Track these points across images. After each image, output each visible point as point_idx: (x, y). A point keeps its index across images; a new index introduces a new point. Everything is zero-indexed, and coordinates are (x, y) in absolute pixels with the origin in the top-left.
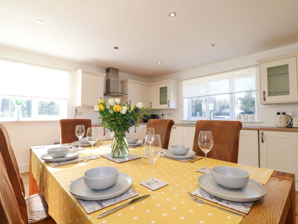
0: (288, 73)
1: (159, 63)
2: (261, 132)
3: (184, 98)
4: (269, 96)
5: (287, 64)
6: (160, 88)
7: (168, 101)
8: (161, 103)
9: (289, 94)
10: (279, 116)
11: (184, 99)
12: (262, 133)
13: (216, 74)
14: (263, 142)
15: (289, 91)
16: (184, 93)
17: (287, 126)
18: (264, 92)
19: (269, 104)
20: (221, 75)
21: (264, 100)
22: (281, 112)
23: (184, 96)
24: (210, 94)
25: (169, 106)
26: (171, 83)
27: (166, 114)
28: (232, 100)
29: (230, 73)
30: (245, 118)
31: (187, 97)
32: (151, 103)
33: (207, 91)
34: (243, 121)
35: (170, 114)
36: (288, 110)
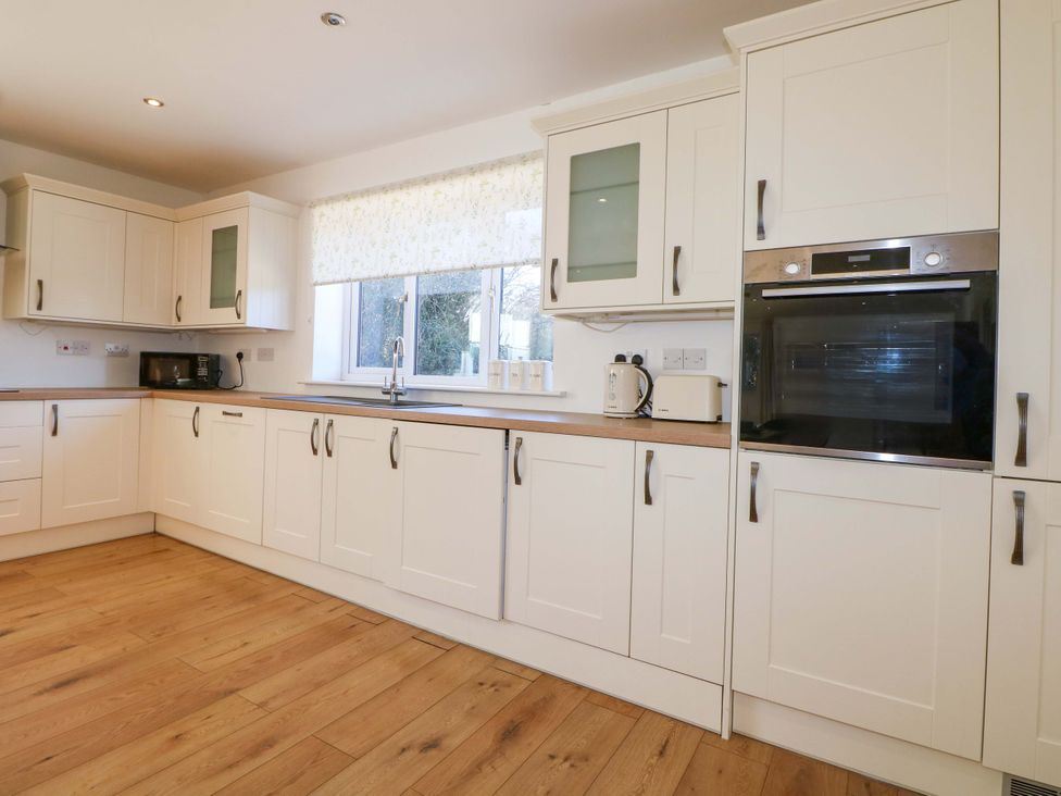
0: (638, 182)
1: (153, 103)
2: (514, 434)
3: (315, 285)
4: (570, 279)
5: (636, 142)
6: (214, 232)
7: (240, 292)
8: (216, 302)
9: (633, 274)
11: (317, 288)
12: (520, 442)
14: (518, 481)
15: (635, 263)
17: (636, 411)
18: (555, 263)
19: (584, 319)
20: (445, 188)
21: (554, 297)
22: (629, 351)
23: (317, 275)
24: (402, 270)
25: (239, 316)
26: (252, 214)
27: (250, 351)
28: (492, 298)
29: (475, 181)
30: (515, 375)
31: (326, 280)
32: (180, 298)
33: (393, 256)
34: (507, 389)
35: (266, 355)
36: (652, 344)
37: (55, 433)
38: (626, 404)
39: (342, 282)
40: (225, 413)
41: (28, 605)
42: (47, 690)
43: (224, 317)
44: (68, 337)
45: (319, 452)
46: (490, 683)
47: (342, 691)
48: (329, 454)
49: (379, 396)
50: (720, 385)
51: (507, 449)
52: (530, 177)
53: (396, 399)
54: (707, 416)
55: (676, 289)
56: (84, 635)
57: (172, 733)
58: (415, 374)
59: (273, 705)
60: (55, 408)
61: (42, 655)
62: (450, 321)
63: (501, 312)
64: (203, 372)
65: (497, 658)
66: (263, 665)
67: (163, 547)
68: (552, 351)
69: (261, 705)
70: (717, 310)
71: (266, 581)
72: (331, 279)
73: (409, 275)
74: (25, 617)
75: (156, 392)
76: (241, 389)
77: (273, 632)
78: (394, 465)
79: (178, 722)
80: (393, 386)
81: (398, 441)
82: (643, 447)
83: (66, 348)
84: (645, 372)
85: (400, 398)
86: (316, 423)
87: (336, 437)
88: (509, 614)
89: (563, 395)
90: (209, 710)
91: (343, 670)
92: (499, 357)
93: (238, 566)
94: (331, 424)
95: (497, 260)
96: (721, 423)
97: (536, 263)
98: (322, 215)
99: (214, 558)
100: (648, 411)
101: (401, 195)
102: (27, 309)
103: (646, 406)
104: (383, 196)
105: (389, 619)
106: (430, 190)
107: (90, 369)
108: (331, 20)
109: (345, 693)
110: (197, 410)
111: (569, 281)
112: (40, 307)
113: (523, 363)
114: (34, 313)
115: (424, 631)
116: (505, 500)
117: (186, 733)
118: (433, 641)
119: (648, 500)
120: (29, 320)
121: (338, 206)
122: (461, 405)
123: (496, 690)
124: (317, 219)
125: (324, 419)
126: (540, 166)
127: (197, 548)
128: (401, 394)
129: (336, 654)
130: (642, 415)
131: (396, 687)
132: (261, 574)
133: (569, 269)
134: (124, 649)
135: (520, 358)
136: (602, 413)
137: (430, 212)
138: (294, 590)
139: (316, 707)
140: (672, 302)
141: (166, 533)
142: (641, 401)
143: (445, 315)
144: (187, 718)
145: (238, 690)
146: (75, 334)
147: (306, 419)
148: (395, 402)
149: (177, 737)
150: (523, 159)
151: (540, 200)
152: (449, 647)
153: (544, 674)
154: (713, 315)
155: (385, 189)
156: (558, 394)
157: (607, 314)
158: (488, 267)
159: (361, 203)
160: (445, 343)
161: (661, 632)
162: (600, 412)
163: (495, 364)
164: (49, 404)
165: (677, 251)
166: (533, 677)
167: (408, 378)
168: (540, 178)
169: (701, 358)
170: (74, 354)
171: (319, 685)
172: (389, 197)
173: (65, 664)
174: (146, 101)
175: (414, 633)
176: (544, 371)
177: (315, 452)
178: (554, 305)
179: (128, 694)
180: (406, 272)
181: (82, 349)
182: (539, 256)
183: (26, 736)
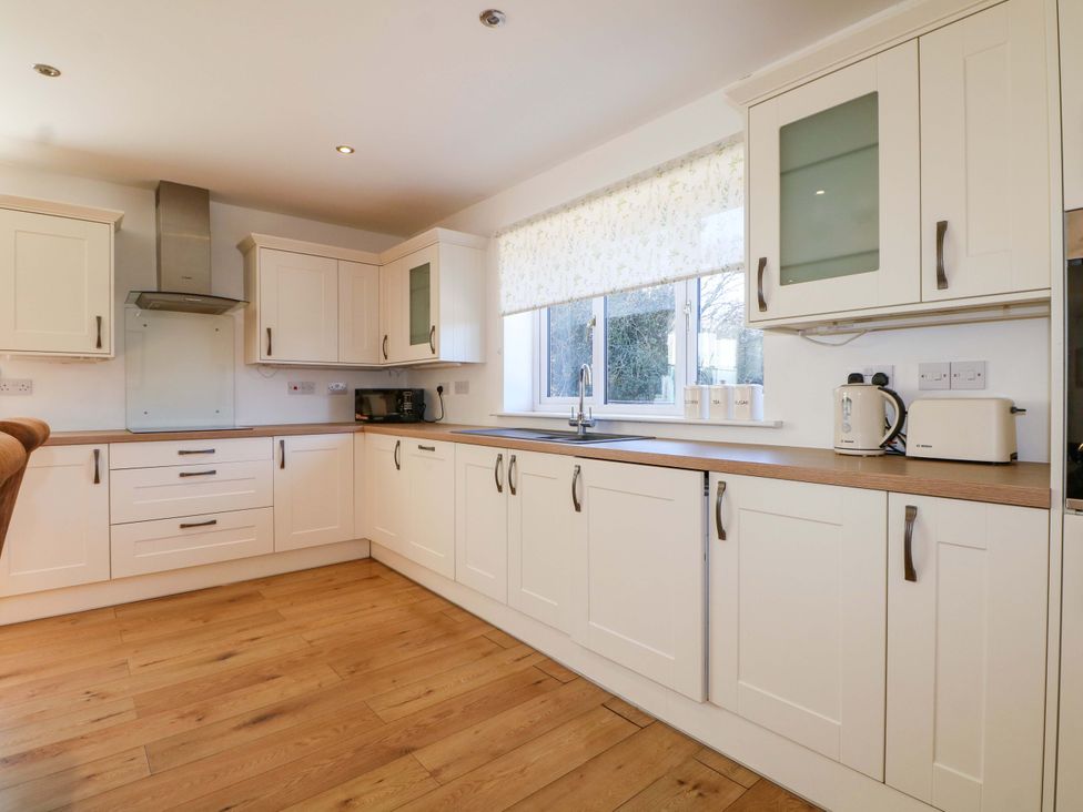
0: (877, 144)
1: (345, 150)
2: (715, 478)
3: (503, 315)
4: (783, 282)
5: (872, 90)
6: (412, 272)
7: (434, 328)
8: (414, 340)
9: (876, 267)
10: (856, 392)
11: (505, 318)
12: (723, 487)
13: (609, 191)
14: (722, 535)
15: (878, 251)
16: (503, 292)
17: (882, 446)
18: (763, 263)
19: (803, 330)
20: (629, 196)
21: (762, 305)
22: (868, 368)
23: (505, 305)
24: (587, 292)
25: (433, 351)
26: (442, 249)
27: (448, 384)
28: (687, 315)
29: (663, 183)
30: (717, 402)
31: (513, 309)
32: (386, 337)
33: (577, 278)
34: (707, 419)
35: (462, 388)
36: (903, 358)
37: (283, 466)
38: (867, 438)
39: (528, 310)
40: (421, 447)
41: (253, 627)
42: (245, 725)
43: (420, 353)
44: (297, 378)
45: (504, 489)
46: (692, 783)
47: (520, 768)
48: (513, 491)
49: (566, 427)
50: (1014, 410)
51: (707, 494)
52: (728, 168)
53: (584, 432)
54: (994, 455)
55: (942, 280)
56: (289, 665)
57: (341, 796)
58: (606, 403)
59: (447, 775)
60: (282, 443)
61: (250, 684)
62: (652, 345)
63: (698, 331)
64: (408, 406)
65: (702, 747)
66: (443, 720)
67: (376, 573)
68: (762, 371)
69: (435, 773)
70: (1006, 306)
71: (459, 617)
72: (518, 309)
73: (594, 296)
74: (248, 640)
75: (367, 427)
76: (442, 421)
77: (459, 679)
78: (578, 508)
79: (351, 783)
80: (581, 416)
81: (581, 481)
82: (900, 502)
83: (295, 388)
84: (894, 394)
85: (588, 430)
86: (500, 458)
87: (519, 475)
88: (716, 696)
89: (779, 426)
90: (384, 772)
91: (524, 737)
92: (697, 383)
93: (437, 599)
94: (514, 460)
95: (691, 270)
96: (1014, 464)
97: (738, 268)
98: (508, 243)
99: (417, 588)
100: (899, 446)
101: (583, 211)
102: (260, 355)
103: (897, 440)
104: (565, 215)
105: (578, 677)
106: (613, 200)
107: (316, 407)
108: (489, 17)
109: (522, 771)
110: (398, 443)
111: (782, 284)
112: (269, 353)
113: (726, 388)
114: (265, 358)
115: (615, 698)
116: (706, 557)
117: (357, 798)
118: (626, 714)
119: (910, 575)
120: (264, 365)
121: (521, 232)
122: (654, 438)
123: (700, 795)
124: (502, 249)
125: (507, 454)
126: (739, 152)
127: (404, 577)
128: (589, 426)
129: (516, 717)
130: (892, 451)
131: (580, 771)
132: (456, 610)
133: (782, 268)
134: (320, 685)
135: (723, 382)
136: (832, 447)
137: (615, 226)
138: (484, 631)
139: (492, 784)
140: (934, 297)
141: (381, 560)
142: (889, 433)
143: (646, 339)
144: (360, 778)
145: (414, 749)
146: (302, 375)
147: (490, 454)
148: (582, 435)
149: (347, 801)
150: (719, 148)
151: (742, 194)
152: (643, 724)
153: (762, 780)
154: (1000, 313)
155: (567, 207)
156: (772, 424)
157: (835, 322)
158: (680, 279)
159: (544, 225)
160: (648, 367)
161: (934, 759)
162: (831, 447)
163: (693, 390)
164: (277, 440)
165: (942, 228)
166: (749, 782)
167: (598, 408)
168: (741, 167)
169: (979, 375)
170: (303, 393)
171: (497, 755)
172: (570, 216)
173: (267, 696)
174: (338, 149)
175: (605, 699)
176: (752, 397)
177: (500, 489)
178: (763, 315)
179: (315, 738)
180: (591, 293)
181: (308, 388)
182: (742, 260)
183: (216, 776)
